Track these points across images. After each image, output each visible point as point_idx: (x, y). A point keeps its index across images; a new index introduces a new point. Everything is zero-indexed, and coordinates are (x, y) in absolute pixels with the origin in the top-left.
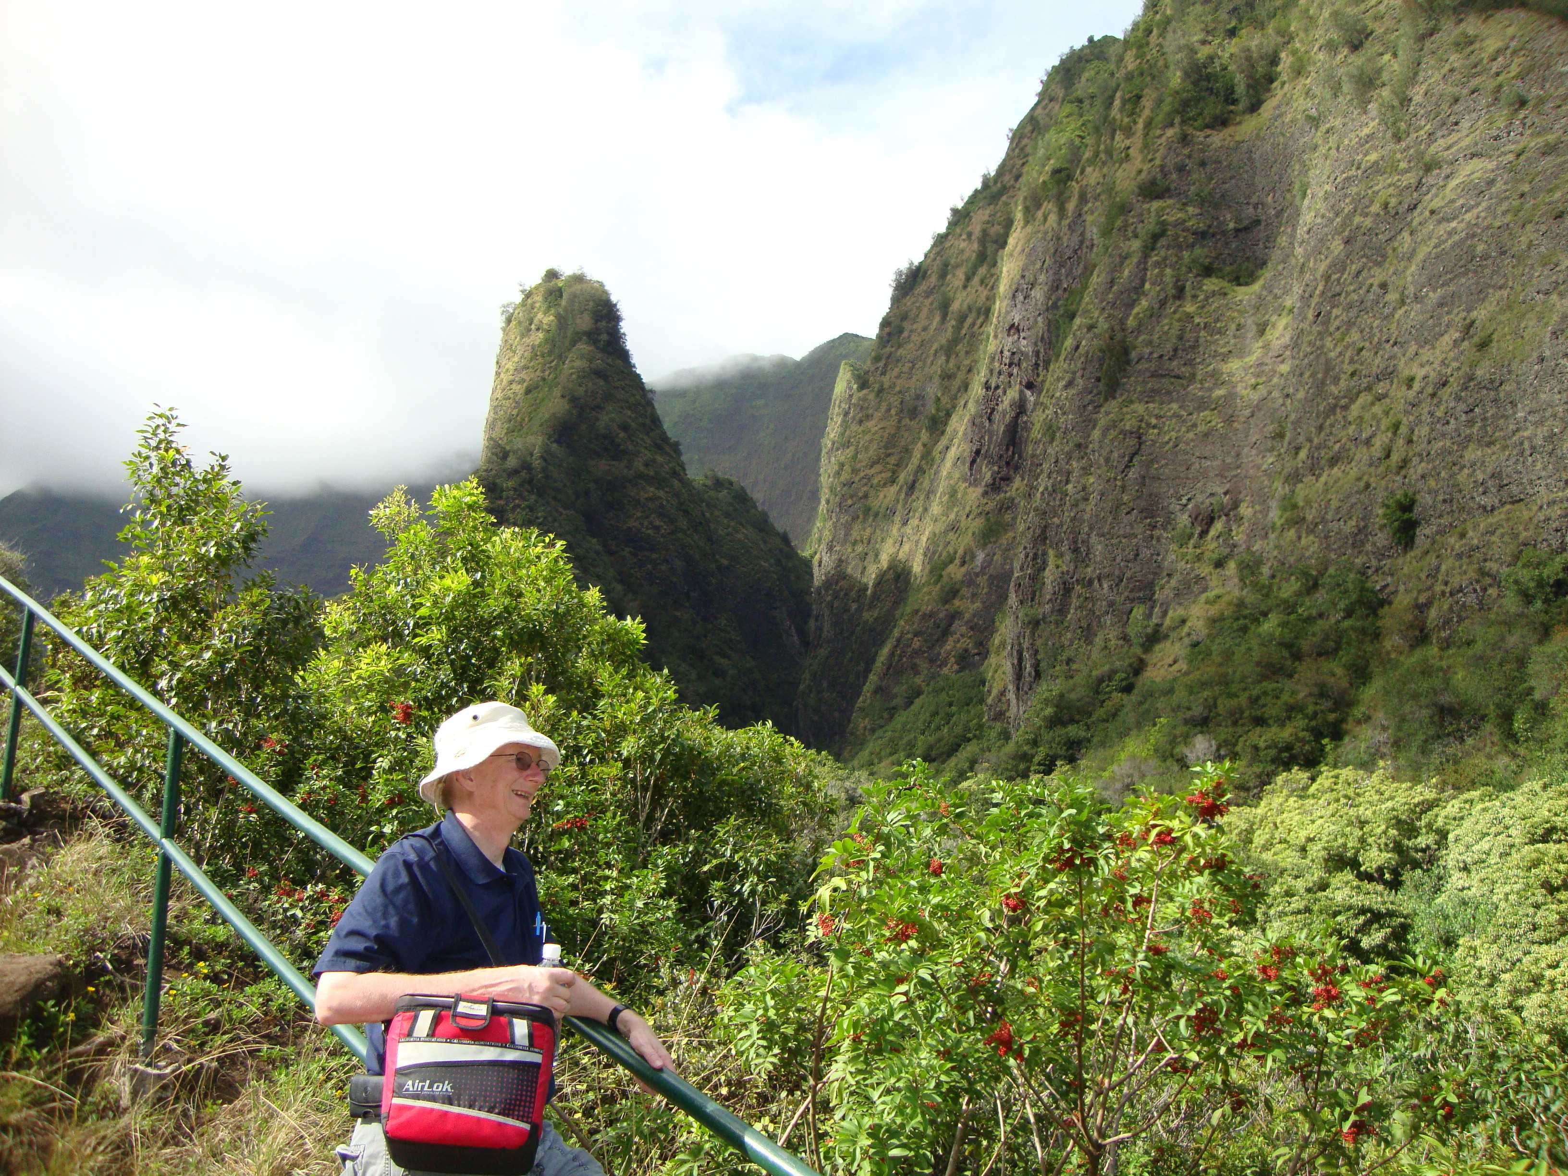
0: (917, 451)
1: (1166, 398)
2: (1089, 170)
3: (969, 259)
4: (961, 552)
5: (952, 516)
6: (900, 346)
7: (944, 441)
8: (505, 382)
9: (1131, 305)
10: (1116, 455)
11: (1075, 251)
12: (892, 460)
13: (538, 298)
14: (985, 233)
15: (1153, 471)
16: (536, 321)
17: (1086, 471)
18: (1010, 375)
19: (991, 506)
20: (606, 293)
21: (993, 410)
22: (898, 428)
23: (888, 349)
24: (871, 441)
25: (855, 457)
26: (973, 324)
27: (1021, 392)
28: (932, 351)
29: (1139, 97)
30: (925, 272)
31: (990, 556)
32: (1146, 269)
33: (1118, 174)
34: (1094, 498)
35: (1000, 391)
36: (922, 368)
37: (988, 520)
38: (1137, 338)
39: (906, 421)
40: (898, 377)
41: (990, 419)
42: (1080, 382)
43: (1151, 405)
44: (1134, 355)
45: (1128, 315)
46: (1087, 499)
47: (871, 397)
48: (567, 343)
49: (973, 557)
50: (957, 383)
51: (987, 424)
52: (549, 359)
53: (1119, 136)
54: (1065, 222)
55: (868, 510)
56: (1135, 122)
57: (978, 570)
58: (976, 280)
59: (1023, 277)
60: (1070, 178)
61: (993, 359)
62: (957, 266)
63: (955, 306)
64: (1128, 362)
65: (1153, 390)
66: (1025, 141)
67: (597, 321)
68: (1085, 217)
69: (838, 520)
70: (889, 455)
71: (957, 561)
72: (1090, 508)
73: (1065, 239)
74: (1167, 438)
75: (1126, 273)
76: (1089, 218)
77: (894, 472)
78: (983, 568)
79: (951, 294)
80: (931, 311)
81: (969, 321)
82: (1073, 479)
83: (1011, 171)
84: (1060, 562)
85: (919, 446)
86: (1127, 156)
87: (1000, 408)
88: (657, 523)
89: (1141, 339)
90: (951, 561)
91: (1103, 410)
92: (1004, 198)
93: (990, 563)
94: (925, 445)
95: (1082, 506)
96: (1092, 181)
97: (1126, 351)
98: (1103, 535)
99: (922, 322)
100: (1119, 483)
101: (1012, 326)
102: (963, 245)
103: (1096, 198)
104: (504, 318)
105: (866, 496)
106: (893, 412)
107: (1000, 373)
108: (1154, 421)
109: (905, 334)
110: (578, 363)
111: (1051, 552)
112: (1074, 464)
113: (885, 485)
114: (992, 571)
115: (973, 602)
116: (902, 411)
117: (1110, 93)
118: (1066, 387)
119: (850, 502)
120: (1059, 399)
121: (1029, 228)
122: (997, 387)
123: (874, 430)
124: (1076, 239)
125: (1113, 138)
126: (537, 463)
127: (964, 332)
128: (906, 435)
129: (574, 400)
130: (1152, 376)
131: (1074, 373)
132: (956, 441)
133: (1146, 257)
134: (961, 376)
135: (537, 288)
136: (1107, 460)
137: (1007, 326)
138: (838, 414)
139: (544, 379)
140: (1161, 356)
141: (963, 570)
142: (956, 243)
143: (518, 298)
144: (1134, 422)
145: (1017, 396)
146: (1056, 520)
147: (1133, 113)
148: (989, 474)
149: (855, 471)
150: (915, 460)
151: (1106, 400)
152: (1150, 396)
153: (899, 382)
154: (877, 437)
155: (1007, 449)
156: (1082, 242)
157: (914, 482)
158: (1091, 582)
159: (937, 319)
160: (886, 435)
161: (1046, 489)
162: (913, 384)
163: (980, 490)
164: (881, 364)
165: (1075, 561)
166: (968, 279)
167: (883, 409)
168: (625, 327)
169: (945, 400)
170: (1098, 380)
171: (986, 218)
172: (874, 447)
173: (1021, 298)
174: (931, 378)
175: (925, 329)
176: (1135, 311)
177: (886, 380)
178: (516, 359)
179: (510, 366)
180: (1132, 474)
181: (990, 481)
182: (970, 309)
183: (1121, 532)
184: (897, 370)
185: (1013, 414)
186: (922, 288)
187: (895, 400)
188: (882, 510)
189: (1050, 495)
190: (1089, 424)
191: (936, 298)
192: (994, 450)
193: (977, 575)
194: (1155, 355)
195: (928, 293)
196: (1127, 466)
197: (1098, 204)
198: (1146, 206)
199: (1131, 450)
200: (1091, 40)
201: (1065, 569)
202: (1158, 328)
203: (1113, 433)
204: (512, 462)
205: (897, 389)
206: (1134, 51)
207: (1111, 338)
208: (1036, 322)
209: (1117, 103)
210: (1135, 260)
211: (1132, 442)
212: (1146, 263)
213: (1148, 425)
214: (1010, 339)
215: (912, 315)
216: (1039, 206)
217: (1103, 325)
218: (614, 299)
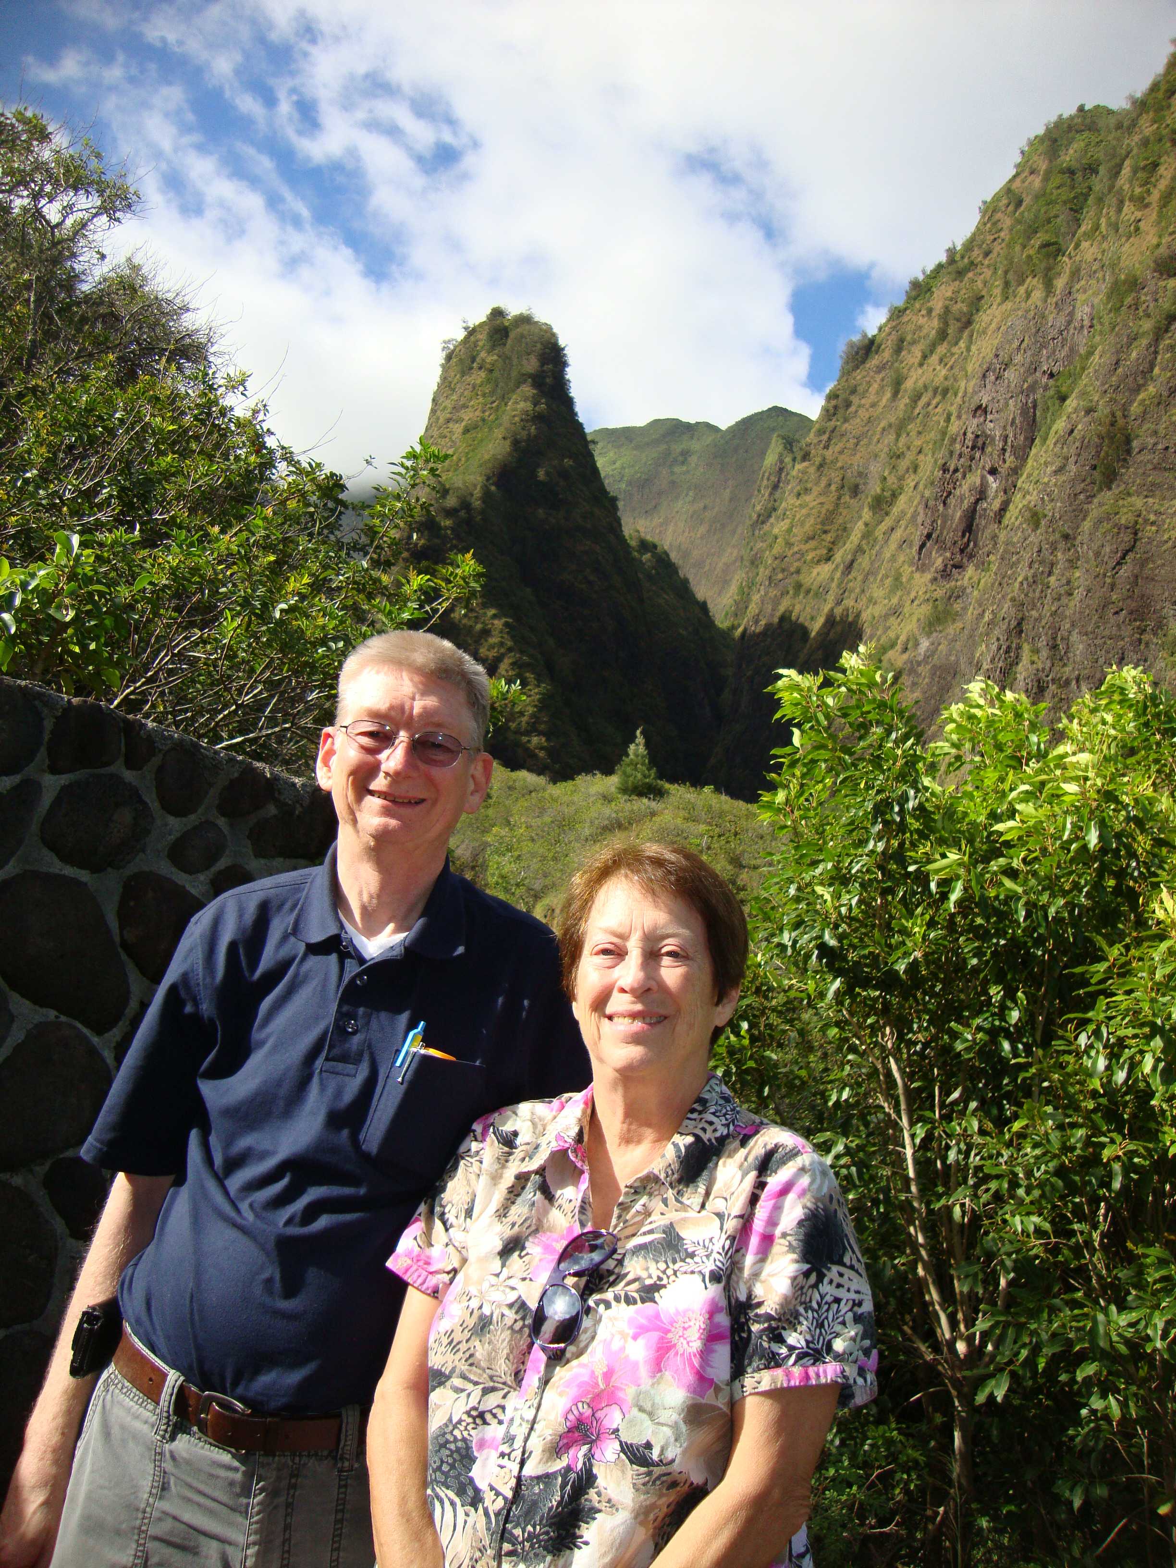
0: (859, 528)
1: (1168, 494)
2: (1085, 245)
3: (928, 335)
4: (903, 638)
5: (895, 601)
6: (846, 420)
7: (888, 522)
8: (441, 420)
9: (1138, 389)
10: (1107, 549)
11: (1061, 333)
12: (828, 538)
13: (482, 337)
14: (947, 309)
15: (1147, 572)
16: (478, 360)
17: (1072, 564)
18: (972, 459)
19: (939, 593)
20: (554, 335)
21: (950, 493)
22: (837, 505)
23: (832, 424)
24: (808, 515)
25: (789, 531)
26: (929, 404)
27: (983, 478)
28: (879, 429)
29: (1155, 165)
30: (879, 347)
31: (935, 645)
32: (1156, 353)
33: (1124, 249)
34: (1079, 594)
35: (959, 475)
36: (868, 445)
37: (936, 607)
38: (1140, 426)
39: (846, 498)
40: (841, 452)
41: (945, 503)
42: (1072, 468)
43: (1151, 500)
44: (1135, 444)
45: (1132, 402)
46: (1071, 594)
47: (812, 470)
48: (511, 384)
49: (917, 645)
50: (904, 464)
51: (941, 508)
52: (490, 399)
53: (1128, 208)
54: (1052, 300)
55: (798, 586)
56: (1148, 192)
57: (920, 658)
58: (934, 359)
59: (997, 356)
60: (1060, 252)
61: (953, 441)
62: (914, 342)
63: (909, 384)
64: (1129, 452)
65: (1153, 484)
66: (998, 216)
67: (542, 365)
68: (1075, 296)
69: (766, 594)
70: (825, 532)
71: (899, 647)
72: (1074, 603)
73: (1050, 318)
74: (1166, 537)
75: (1134, 355)
76: (1081, 297)
77: (830, 550)
78: (926, 657)
79: (905, 371)
80: (882, 387)
81: (924, 400)
82: (1056, 571)
83: (980, 246)
84: (1035, 658)
85: (860, 525)
86: (1137, 229)
87: (958, 492)
88: (592, 578)
89: (1145, 427)
90: (893, 645)
91: (1095, 500)
92: (970, 275)
93: (933, 653)
94: (866, 525)
95: (1064, 600)
96: (1089, 257)
97: (1128, 441)
98: (1086, 634)
99: (872, 397)
100: (1108, 580)
101: (979, 407)
102: (922, 321)
103: (1092, 274)
104: (444, 354)
105: (798, 572)
106: (833, 488)
107: (960, 456)
108: (1152, 517)
109: (852, 409)
110: (522, 405)
111: (1026, 647)
112: (1060, 555)
113: (819, 561)
114: (935, 660)
115: (912, 692)
116: (843, 487)
117: (1118, 160)
118: (1056, 472)
119: (780, 576)
120: (1047, 484)
121: (1008, 305)
122: (956, 470)
123: (811, 505)
124: (1062, 320)
125: (1119, 210)
126: (477, 504)
127: (917, 411)
128: (845, 512)
129: (516, 443)
130: (1154, 468)
131: (1067, 459)
132: (903, 523)
133: (1157, 340)
134: (910, 456)
135: (482, 325)
136: (1097, 554)
137: (973, 407)
138: (767, 487)
139: (483, 420)
140: (1167, 448)
141: (905, 657)
142: (914, 318)
143: (461, 335)
144: (1131, 517)
145: (978, 482)
146: (1034, 613)
147: (1147, 183)
148: (940, 560)
149: (789, 545)
150: (855, 537)
151: (1101, 490)
152: (1151, 490)
153: (841, 458)
154: (815, 511)
155: (963, 536)
156: (1069, 323)
157: (852, 562)
158: (1067, 682)
159: (888, 395)
160: (824, 511)
161: (1026, 579)
162: (857, 461)
163: (928, 576)
164: (825, 437)
165: (1052, 658)
166: (925, 357)
167: (823, 484)
168: (571, 373)
169: (892, 480)
170: (1094, 467)
171: (949, 294)
172: (812, 520)
173: (993, 378)
174: (876, 456)
175: (873, 405)
176: (1140, 397)
177: (828, 453)
178: (454, 397)
179: (448, 404)
180: (1125, 571)
181: (941, 567)
182: (925, 387)
183: (1107, 633)
184: (840, 445)
185: (972, 499)
186: (874, 361)
187: (836, 476)
188: (814, 587)
189: (1029, 586)
190: (1080, 514)
191: (889, 374)
192: (949, 536)
193: (919, 664)
194: (1160, 447)
195: (880, 369)
196: (1118, 563)
197: (1093, 282)
198: (1162, 284)
199: (1124, 547)
200: (1081, 109)
201: (1040, 666)
202: (1164, 418)
203: (1106, 526)
204: (451, 501)
205: (839, 464)
206: (1151, 114)
207: (1112, 424)
208: (1007, 404)
209: (1126, 171)
210: (1144, 342)
211: (1127, 537)
212: (1156, 346)
213: (1146, 521)
214: (975, 421)
215: (860, 389)
216: (1021, 282)
217: (1103, 410)
218: (562, 343)
